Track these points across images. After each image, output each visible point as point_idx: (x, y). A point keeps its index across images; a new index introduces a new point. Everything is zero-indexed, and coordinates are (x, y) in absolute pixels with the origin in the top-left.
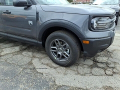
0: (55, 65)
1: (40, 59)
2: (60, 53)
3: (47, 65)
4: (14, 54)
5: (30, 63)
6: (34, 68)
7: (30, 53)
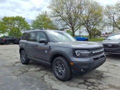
0: (56, 80)
1: (49, 75)
2: (60, 71)
3: (52, 79)
4: (36, 71)
5: (43, 77)
6: (44, 79)
7: (45, 72)
